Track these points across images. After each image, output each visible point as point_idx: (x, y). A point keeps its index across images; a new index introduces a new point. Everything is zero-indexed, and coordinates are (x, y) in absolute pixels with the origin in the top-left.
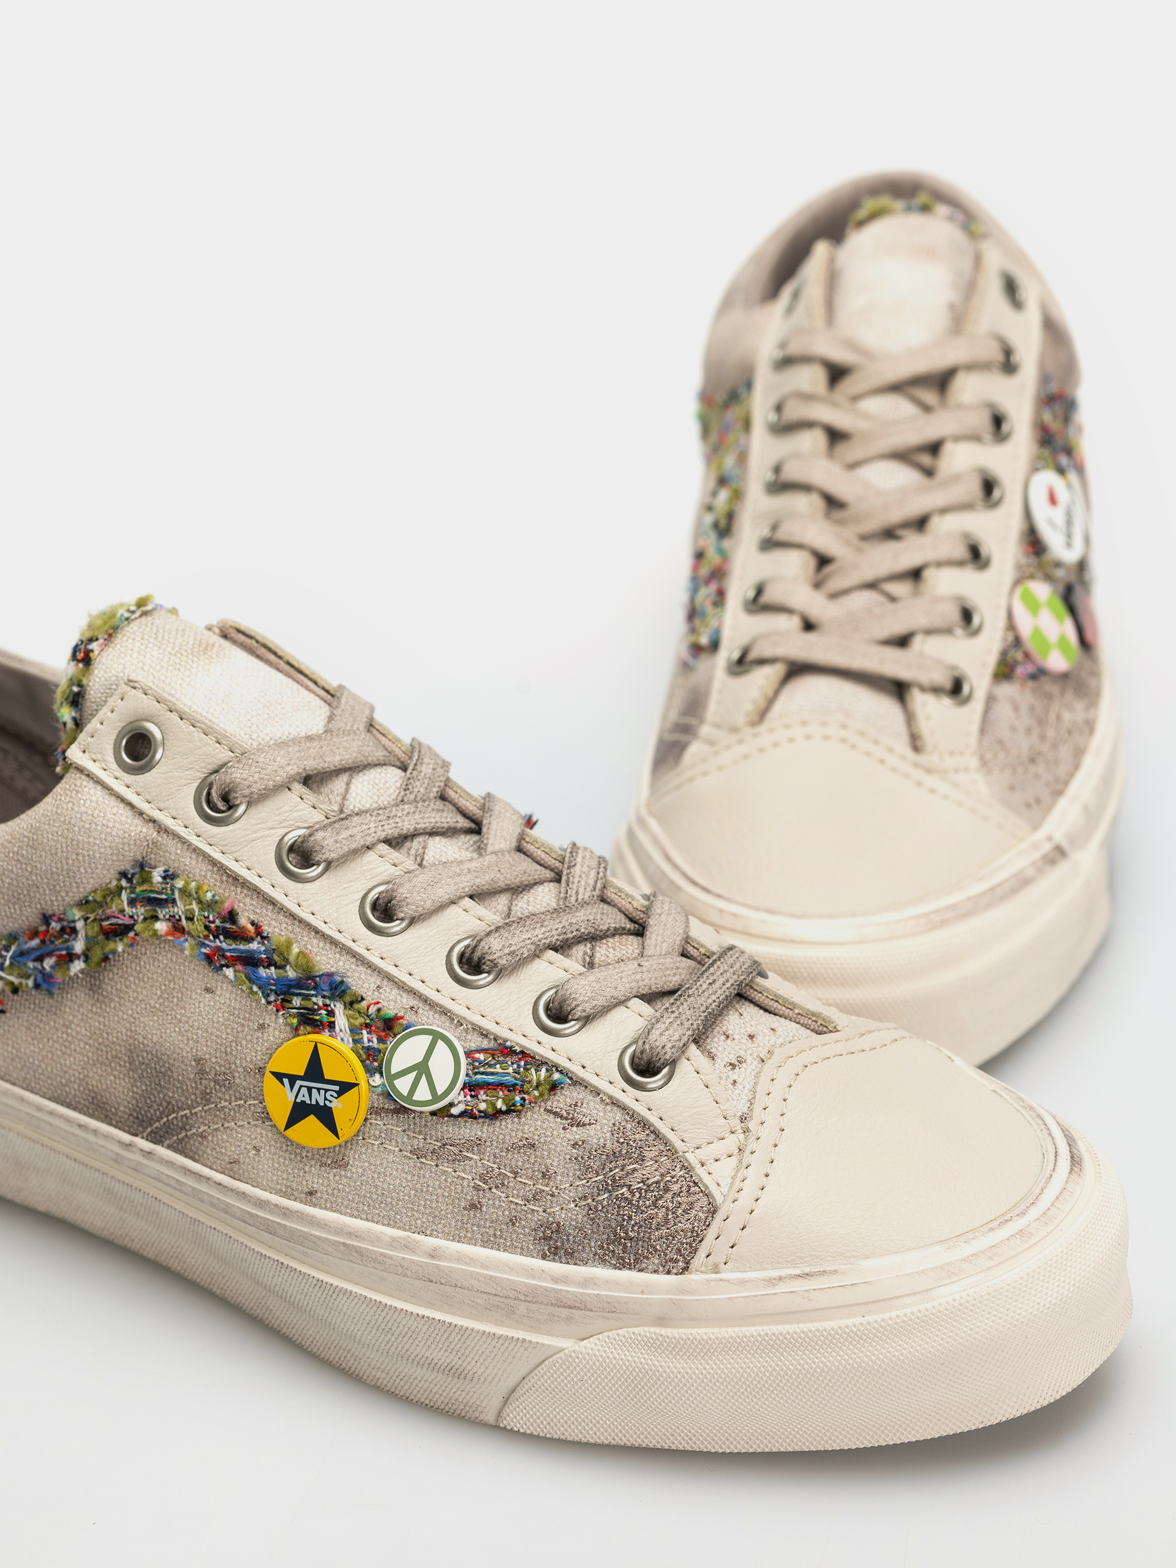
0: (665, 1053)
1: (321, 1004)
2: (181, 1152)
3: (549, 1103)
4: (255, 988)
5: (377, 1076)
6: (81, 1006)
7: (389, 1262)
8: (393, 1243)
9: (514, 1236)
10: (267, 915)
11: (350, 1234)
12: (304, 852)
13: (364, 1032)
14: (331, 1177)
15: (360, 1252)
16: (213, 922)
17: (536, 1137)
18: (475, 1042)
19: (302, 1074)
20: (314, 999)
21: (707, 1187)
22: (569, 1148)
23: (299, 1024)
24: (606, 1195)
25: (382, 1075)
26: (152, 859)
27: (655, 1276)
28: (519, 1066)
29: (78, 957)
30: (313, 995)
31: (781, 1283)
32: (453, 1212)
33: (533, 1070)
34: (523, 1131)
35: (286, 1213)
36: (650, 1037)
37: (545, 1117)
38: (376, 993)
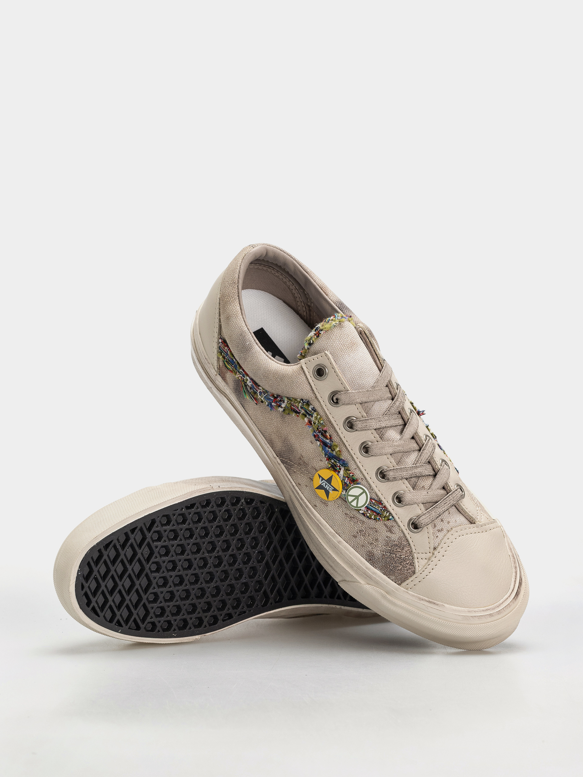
0: (422, 525)
1: (338, 465)
2: (288, 470)
3: (385, 523)
4: (323, 452)
5: (345, 491)
6: (278, 418)
8: (330, 532)
9: (361, 550)
10: (335, 435)
12: (352, 424)
13: (347, 479)
14: (322, 506)
15: (321, 529)
16: (320, 429)
17: (378, 530)
18: (374, 496)
19: (326, 479)
20: (337, 463)
21: (415, 566)
22: (385, 537)
23: (331, 467)
24: (389, 554)
25: (346, 492)
26: (311, 402)
27: (391, 581)
28: (382, 509)
29: (282, 408)
30: (337, 462)
31: (422, 601)
32: (349, 534)
33: (385, 512)
34: (376, 526)
36: (420, 519)
37: (383, 526)
38: (354, 470)
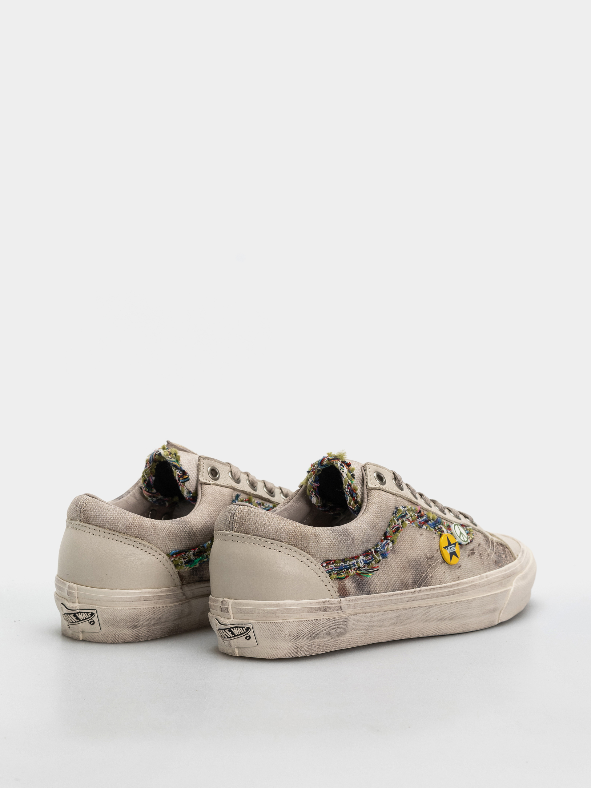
1: (440, 527)
2: (427, 585)
4: (430, 529)
7: (481, 584)
11: (472, 582)
13: (448, 530)
14: (460, 570)
16: (416, 515)
19: (448, 545)
26: (397, 506)
30: (438, 525)
35: (458, 585)
